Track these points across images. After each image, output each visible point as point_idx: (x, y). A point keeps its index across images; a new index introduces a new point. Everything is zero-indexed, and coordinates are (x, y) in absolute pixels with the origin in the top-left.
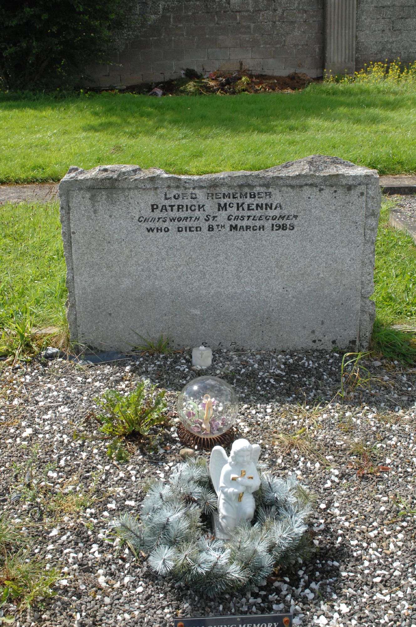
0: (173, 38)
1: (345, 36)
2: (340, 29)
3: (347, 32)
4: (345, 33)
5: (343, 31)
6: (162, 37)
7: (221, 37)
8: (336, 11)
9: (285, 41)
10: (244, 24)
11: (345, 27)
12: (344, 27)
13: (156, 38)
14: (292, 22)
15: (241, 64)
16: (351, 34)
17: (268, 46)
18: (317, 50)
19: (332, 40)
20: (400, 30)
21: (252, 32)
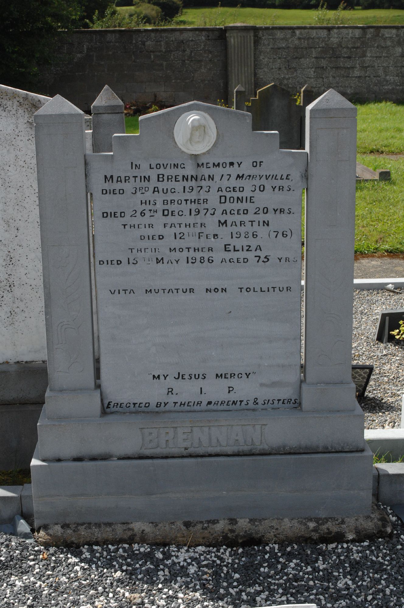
0: (96, 74)
1: (245, 73)
2: (240, 67)
3: (246, 69)
4: (245, 70)
5: (243, 69)
6: (86, 72)
7: (137, 73)
8: (236, 52)
9: (193, 77)
10: (158, 62)
11: (245, 65)
12: (243, 65)
13: (81, 73)
14: (200, 61)
15: (156, 96)
16: (249, 71)
17: (178, 81)
18: (222, 84)
19: (233, 76)
20: (295, 68)
21: (164, 69)
